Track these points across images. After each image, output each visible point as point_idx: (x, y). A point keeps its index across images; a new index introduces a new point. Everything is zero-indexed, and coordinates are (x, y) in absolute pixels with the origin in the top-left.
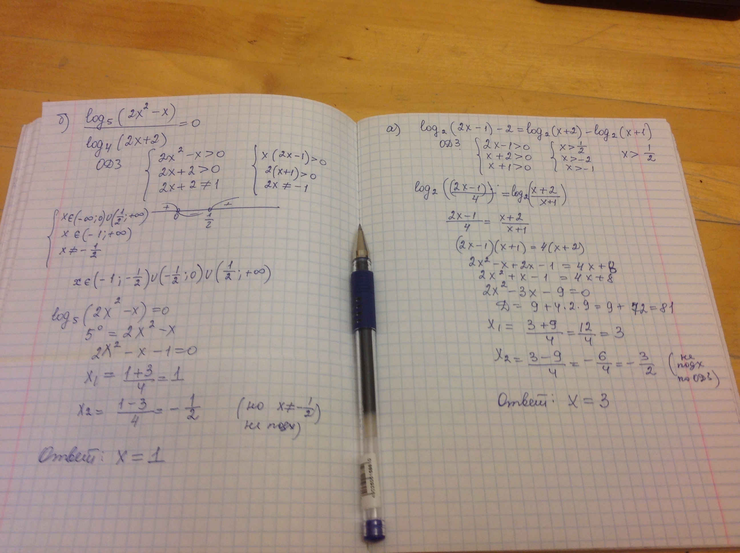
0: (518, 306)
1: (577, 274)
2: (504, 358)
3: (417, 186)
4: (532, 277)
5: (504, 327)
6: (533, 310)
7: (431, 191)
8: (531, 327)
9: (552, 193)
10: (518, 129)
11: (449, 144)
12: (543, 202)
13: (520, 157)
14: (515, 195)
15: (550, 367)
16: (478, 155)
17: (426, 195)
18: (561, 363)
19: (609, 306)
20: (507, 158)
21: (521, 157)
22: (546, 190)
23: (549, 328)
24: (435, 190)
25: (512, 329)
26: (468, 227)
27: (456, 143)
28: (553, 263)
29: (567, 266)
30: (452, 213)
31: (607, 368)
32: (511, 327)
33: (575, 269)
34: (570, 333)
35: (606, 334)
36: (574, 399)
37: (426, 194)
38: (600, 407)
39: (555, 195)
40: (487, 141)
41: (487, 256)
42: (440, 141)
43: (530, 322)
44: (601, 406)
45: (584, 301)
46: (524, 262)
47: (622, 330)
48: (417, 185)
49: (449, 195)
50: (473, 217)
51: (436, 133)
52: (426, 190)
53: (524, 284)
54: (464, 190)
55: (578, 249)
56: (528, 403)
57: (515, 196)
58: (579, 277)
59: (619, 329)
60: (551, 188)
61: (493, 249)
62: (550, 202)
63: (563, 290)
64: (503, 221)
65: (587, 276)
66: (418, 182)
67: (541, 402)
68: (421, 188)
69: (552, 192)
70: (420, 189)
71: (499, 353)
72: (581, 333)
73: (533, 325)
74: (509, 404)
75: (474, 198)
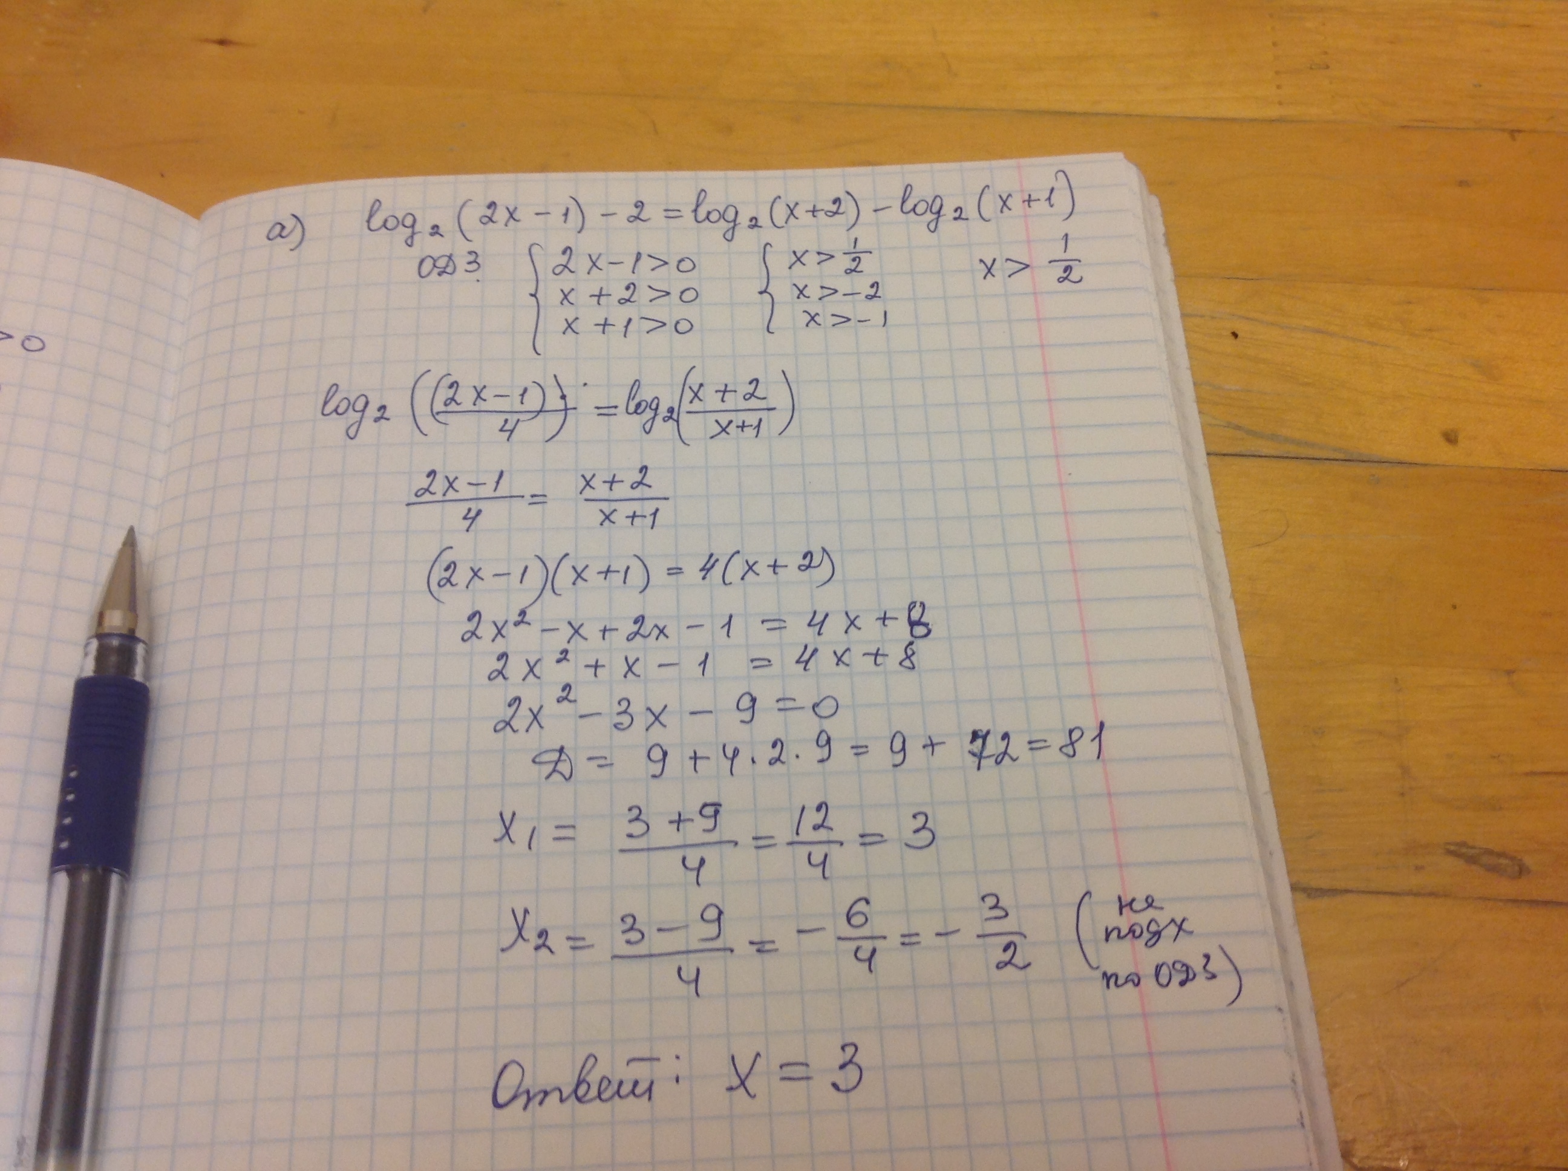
0: (602, 762)
1: (806, 647)
2: (534, 941)
3: (328, 399)
4: (660, 666)
5: (547, 831)
6: (652, 772)
7: (372, 412)
8: (638, 828)
9: (753, 398)
10: (666, 210)
11: (447, 266)
12: (721, 427)
13: (664, 294)
14: (635, 412)
15: (680, 960)
16: (532, 295)
17: (352, 425)
18: (718, 944)
19: (897, 745)
20: (623, 301)
21: (668, 293)
22: (735, 391)
23: (695, 831)
24: (383, 408)
25: (573, 839)
26: (474, 519)
27: (469, 263)
28: (731, 617)
29: (776, 625)
30: (428, 476)
31: (868, 955)
32: (569, 833)
33: (799, 633)
34: (761, 843)
35: (878, 839)
36: (747, 1070)
37: (355, 423)
38: (832, 1089)
39: (762, 404)
40: (564, 252)
41: (522, 606)
42: (418, 261)
43: (636, 812)
44: (835, 1086)
45: (818, 732)
46: (640, 620)
47: (929, 825)
48: (330, 394)
49: (427, 422)
50: (495, 484)
51: (412, 237)
52: (357, 408)
53: (632, 689)
54: (474, 404)
55: (815, 567)
56: (593, 1092)
57: (635, 414)
58: (809, 659)
59: (921, 820)
60: (751, 383)
61: (546, 580)
62: (743, 427)
63: (754, 700)
64: (589, 493)
65: (835, 653)
66: (335, 387)
67: (636, 1083)
68: (341, 405)
69: (752, 395)
70: (338, 406)
71: (520, 924)
72: (797, 839)
73: (645, 822)
74: (529, 1099)
75: (504, 426)
